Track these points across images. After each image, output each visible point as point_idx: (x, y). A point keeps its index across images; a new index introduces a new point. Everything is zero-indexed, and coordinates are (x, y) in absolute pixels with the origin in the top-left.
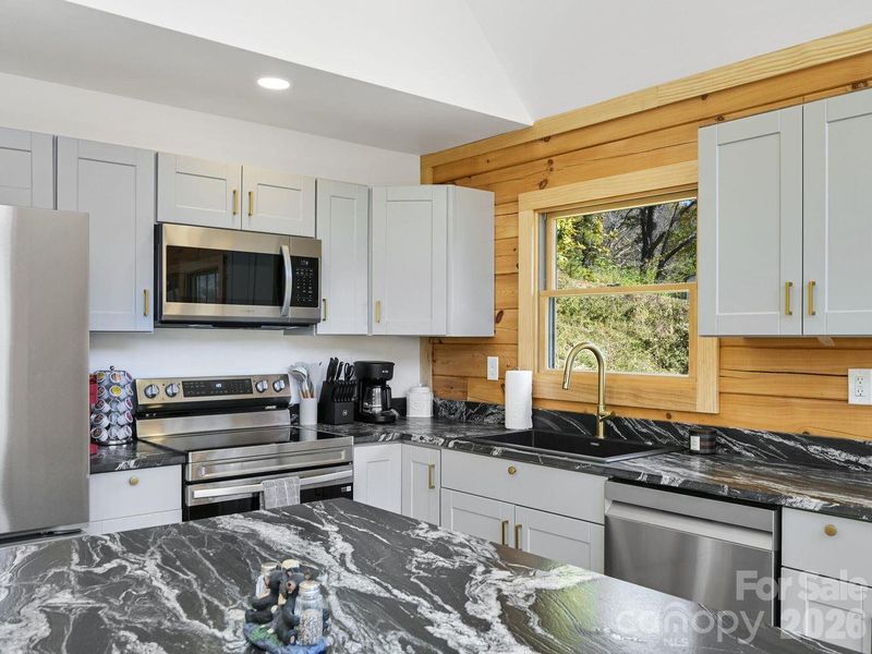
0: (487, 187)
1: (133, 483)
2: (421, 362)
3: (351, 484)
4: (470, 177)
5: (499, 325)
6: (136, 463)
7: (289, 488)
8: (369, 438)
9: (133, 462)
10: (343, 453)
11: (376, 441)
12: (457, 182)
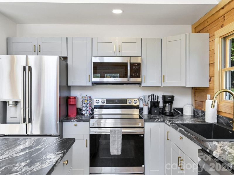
0: (207, 32)
1: (76, 125)
2: (192, 96)
3: (143, 134)
4: (203, 29)
5: (210, 83)
6: (76, 120)
7: (118, 133)
8: (153, 120)
9: (75, 120)
10: (140, 124)
11: (154, 121)
12: (200, 32)
